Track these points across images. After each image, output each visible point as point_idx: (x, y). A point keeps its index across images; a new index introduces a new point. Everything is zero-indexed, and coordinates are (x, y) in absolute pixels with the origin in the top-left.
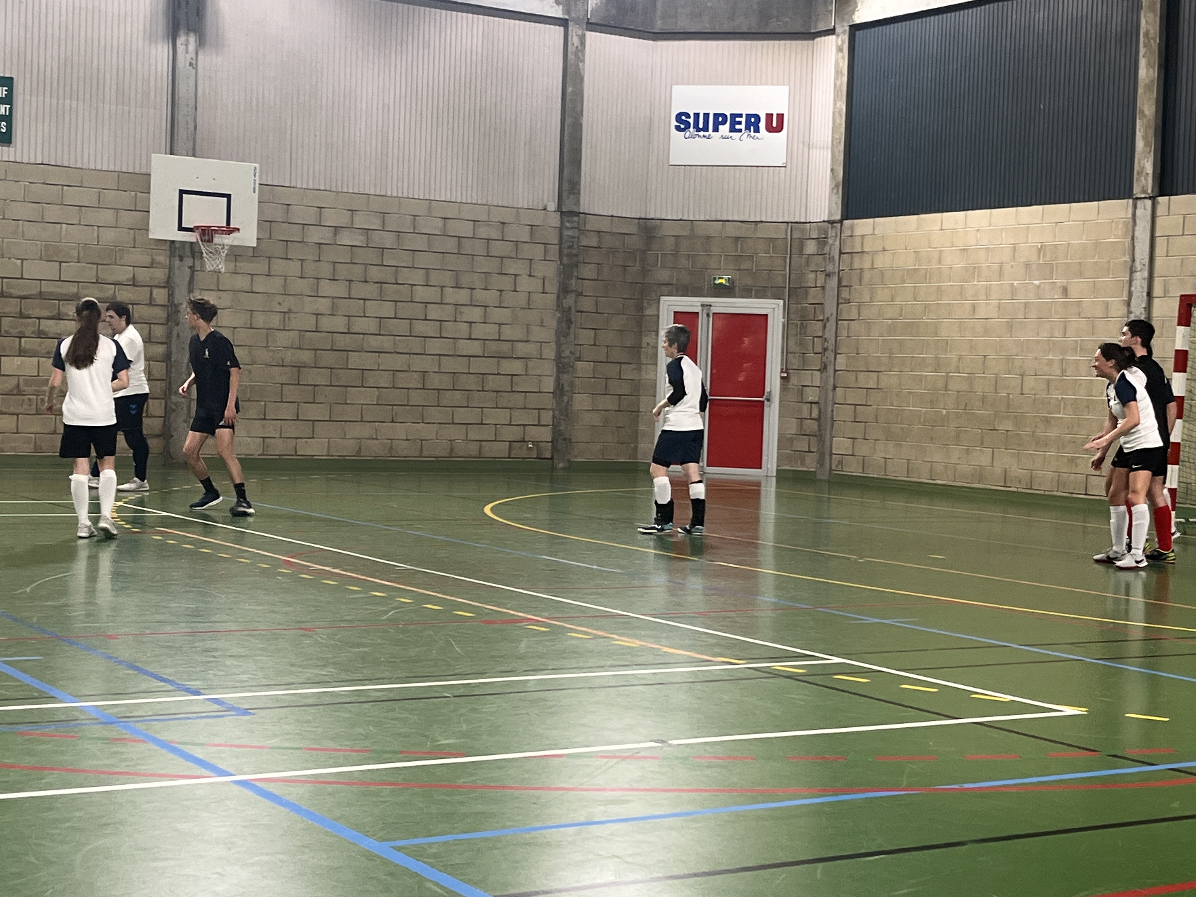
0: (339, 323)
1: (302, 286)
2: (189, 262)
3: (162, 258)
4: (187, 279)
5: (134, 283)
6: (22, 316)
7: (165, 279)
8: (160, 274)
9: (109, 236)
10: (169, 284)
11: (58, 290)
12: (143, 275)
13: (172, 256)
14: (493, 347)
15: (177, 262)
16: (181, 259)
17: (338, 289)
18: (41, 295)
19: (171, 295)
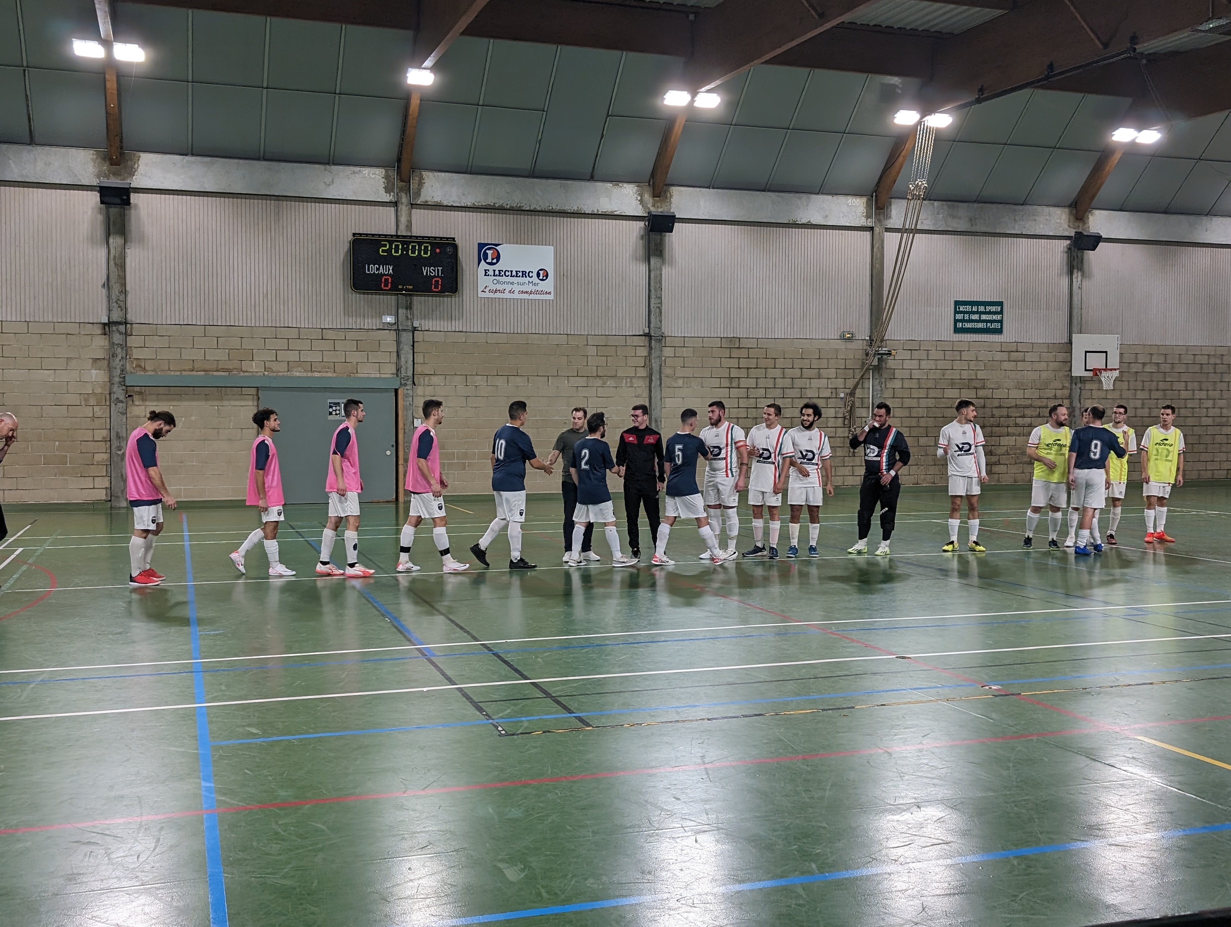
0: (1145, 412)
1: (1129, 394)
2: (1079, 385)
3: (1067, 385)
4: (1078, 394)
5: (1055, 398)
6: (1008, 417)
7: (1068, 395)
8: (1066, 392)
9: (1044, 375)
10: (1070, 397)
11: (1024, 403)
12: (1059, 393)
13: (1071, 383)
14: (1218, 420)
15: (1074, 386)
16: (1076, 384)
17: (1145, 395)
18: (1016, 406)
19: (1071, 403)
